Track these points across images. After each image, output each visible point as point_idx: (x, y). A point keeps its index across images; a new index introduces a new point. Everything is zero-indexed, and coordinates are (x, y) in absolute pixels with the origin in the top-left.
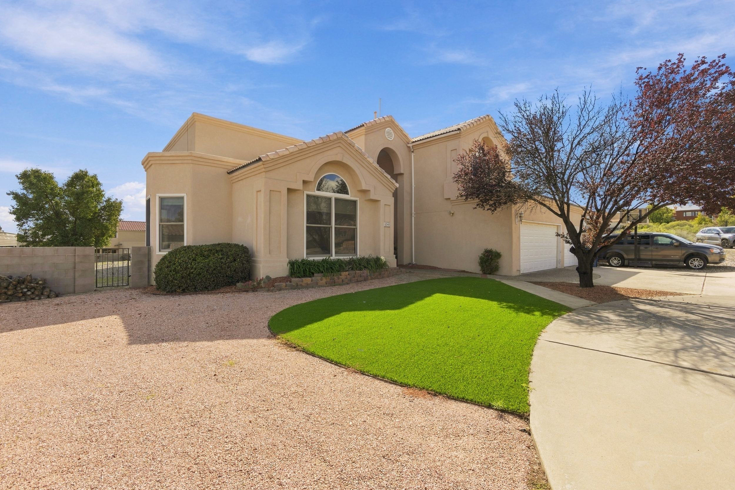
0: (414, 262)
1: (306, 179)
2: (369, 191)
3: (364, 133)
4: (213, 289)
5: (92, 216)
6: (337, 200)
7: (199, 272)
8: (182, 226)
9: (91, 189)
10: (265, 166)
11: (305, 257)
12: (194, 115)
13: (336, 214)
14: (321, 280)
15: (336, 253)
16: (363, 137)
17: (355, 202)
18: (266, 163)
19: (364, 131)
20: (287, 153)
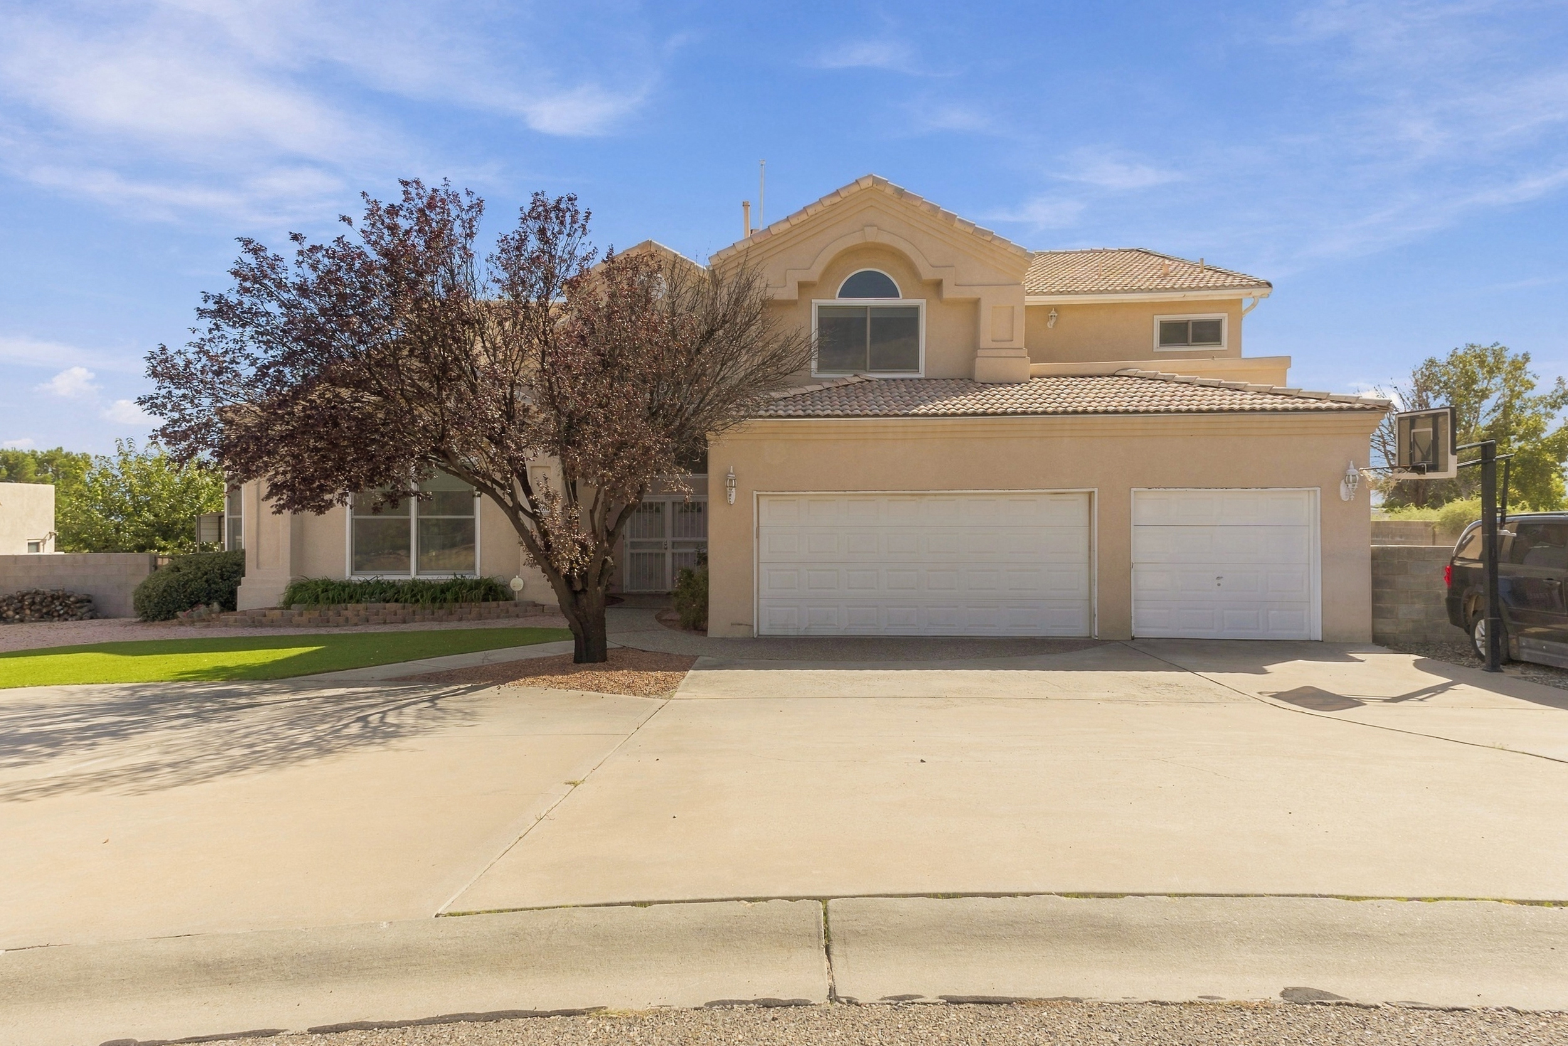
11: (347, 574)
15: (420, 569)
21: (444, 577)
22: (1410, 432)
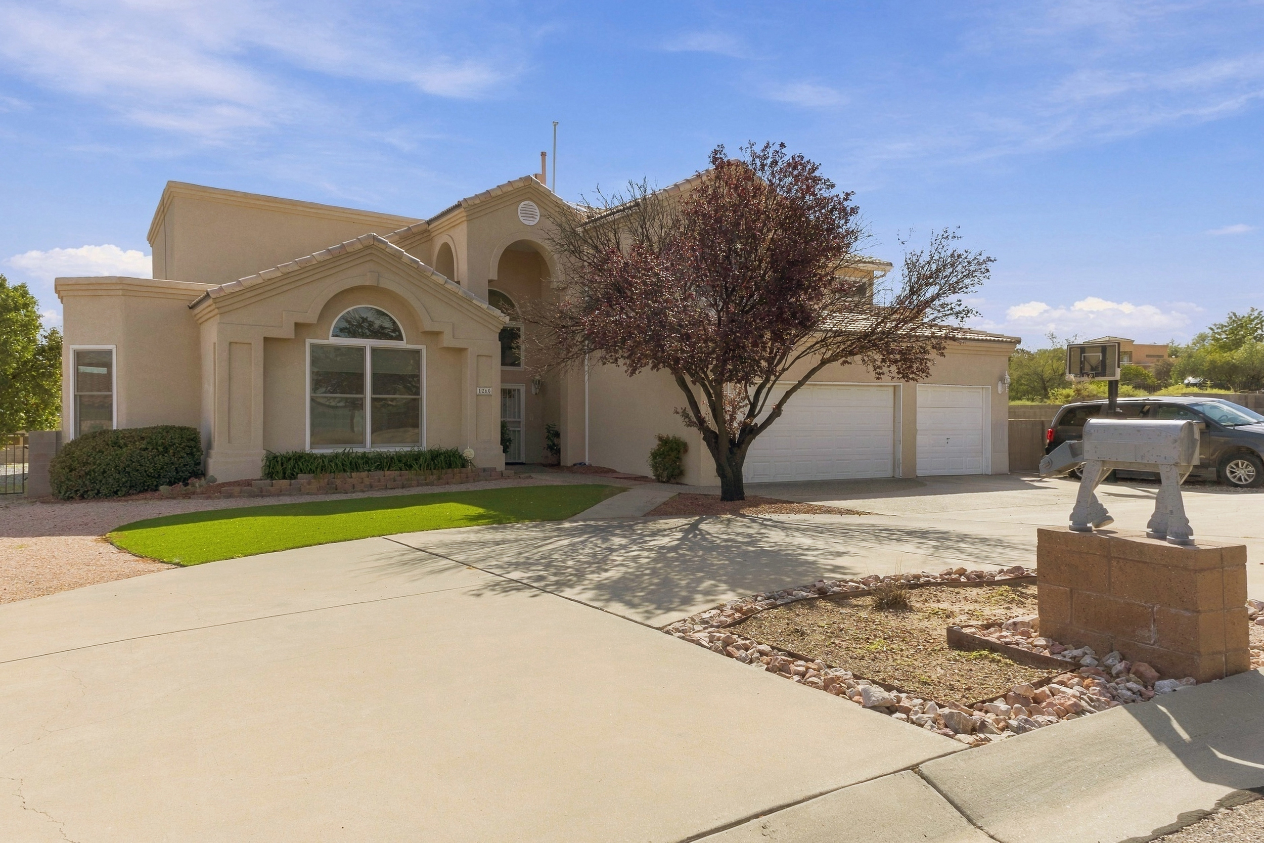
0: (587, 461)
1: (300, 321)
2: (442, 333)
3: (465, 218)
4: (127, 494)
5: (14, 369)
6: (374, 350)
7: (104, 469)
8: (111, 396)
9: (12, 315)
10: (218, 305)
11: (307, 449)
12: (171, 185)
13: (374, 376)
14: (309, 483)
15: (373, 443)
16: (465, 224)
17: (418, 352)
18: (217, 300)
19: (465, 214)
20: (260, 281)
21: (406, 449)
22: (1081, 356)
